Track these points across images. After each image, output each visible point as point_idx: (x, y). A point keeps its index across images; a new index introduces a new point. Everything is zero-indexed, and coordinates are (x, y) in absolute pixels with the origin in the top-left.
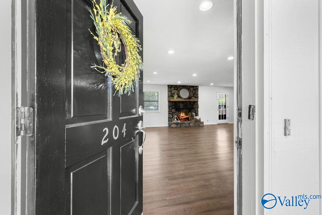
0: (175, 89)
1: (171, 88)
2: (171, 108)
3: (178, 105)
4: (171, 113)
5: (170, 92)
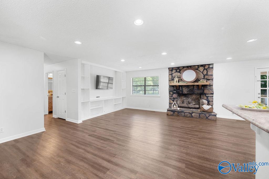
0: (176, 72)
1: (172, 71)
2: (171, 93)
3: (181, 89)
4: (172, 99)
5: (171, 76)
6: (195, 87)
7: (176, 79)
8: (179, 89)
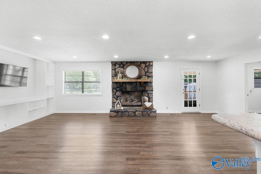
0: (120, 67)
1: (115, 65)
2: (115, 91)
3: (124, 86)
4: (115, 97)
5: (114, 71)
6: (138, 83)
7: (120, 75)
8: (123, 86)
